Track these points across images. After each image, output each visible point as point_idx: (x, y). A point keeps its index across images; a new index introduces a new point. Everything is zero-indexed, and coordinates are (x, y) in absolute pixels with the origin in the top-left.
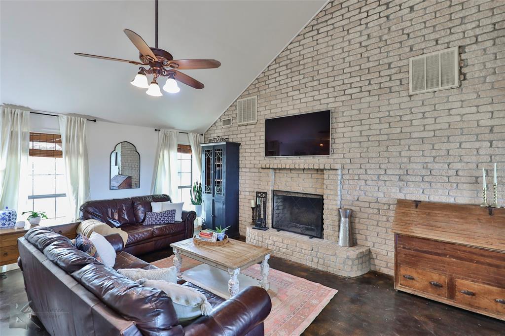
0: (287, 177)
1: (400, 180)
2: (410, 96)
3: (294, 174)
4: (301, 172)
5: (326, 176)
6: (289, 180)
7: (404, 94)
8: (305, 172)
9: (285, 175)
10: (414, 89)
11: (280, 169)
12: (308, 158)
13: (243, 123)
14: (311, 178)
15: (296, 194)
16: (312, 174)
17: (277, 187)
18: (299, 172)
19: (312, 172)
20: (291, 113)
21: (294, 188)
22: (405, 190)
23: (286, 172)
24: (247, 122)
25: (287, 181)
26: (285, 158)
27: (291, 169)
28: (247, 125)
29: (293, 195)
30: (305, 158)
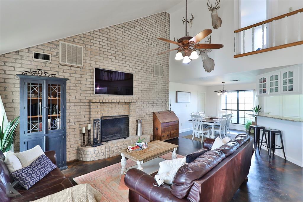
0: (108, 107)
1: (152, 105)
2: (154, 76)
3: (113, 106)
4: (117, 104)
5: (131, 106)
6: (110, 109)
7: (152, 75)
8: (119, 104)
9: (107, 106)
10: (155, 74)
11: (103, 103)
12: (121, 96)
13: (66, 63)
14: (123, 107)
15: (115, 117)
16: (123, 105)
17: (102, 114)
18: (116, 104)
19: (123, 104)
20: (111, 69)
21: (113, 114)
22: (154, 109)
23: (107, 104)
24: (72, 64)
25: (108, 110)
26: (108, 96)
27: (111, 103)
28: (72, 66)
29: (114, 118)
30: (119, 96)
